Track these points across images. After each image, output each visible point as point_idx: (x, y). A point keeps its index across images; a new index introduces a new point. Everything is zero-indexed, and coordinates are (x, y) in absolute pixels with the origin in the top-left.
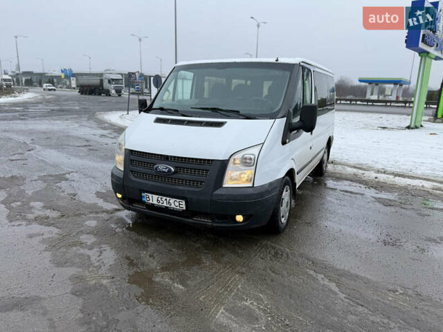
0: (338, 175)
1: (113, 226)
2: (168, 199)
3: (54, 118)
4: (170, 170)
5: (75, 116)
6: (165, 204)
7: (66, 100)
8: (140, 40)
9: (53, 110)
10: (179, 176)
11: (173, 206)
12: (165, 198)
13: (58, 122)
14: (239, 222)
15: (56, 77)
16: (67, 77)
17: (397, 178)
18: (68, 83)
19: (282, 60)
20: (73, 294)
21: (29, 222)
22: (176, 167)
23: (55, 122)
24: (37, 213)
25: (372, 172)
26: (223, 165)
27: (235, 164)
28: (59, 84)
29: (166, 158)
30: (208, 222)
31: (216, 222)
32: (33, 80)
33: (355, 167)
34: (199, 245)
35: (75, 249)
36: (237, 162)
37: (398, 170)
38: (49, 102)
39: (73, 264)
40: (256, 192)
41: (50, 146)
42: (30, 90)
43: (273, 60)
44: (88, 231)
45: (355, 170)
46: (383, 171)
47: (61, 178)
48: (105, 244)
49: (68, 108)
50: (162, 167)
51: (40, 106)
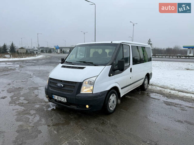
0: (152, 91)
1: (44, 108)
2: (61, 97)
3: (46, 65)
4: (61, 86)
5: (55, 64)
6: (60, 100)
7: (54, 58)
8: (84, 33)
9: (47, 62)
10: (65, 88)
11: (62, 100)
12: (60, 97)
13: (47, 67)
14: (87, 108)
15: (52, 49)
16: (57, 49)
17: (180, 93)
18: (57, 51)
19: (114, 42)
20: (16, 131)
21: (16, 104)
22: (64, 85)
23: (46, 67)
24: (20, 101)
25: (169, 90)
26: (80, 84)
27: (86, 84)
28: (53, 51)
29: (61, 81)
30: (75, 107)
31: (78, 108)
32: (44, 50)
33: (161, 87)
34: (73, 117)
35: (26, 115)
36: (87, 83)
37: (181, 89)
38: (48, 59)
39: (22, 121)
40: (93, 96)
41: (38, 76)
42: (42, 54)
43: (110, 42)
44: (34, 109)
45: (161, 89)
46: (174, 89)
47: (36, 88)
48: (38, 114)
49: (54, 61)
50: (59, 85)
51: (43, 60)
